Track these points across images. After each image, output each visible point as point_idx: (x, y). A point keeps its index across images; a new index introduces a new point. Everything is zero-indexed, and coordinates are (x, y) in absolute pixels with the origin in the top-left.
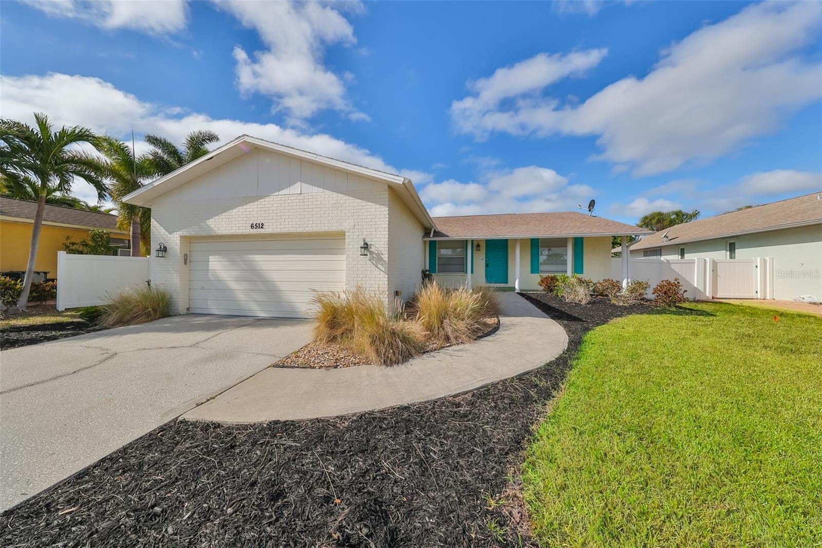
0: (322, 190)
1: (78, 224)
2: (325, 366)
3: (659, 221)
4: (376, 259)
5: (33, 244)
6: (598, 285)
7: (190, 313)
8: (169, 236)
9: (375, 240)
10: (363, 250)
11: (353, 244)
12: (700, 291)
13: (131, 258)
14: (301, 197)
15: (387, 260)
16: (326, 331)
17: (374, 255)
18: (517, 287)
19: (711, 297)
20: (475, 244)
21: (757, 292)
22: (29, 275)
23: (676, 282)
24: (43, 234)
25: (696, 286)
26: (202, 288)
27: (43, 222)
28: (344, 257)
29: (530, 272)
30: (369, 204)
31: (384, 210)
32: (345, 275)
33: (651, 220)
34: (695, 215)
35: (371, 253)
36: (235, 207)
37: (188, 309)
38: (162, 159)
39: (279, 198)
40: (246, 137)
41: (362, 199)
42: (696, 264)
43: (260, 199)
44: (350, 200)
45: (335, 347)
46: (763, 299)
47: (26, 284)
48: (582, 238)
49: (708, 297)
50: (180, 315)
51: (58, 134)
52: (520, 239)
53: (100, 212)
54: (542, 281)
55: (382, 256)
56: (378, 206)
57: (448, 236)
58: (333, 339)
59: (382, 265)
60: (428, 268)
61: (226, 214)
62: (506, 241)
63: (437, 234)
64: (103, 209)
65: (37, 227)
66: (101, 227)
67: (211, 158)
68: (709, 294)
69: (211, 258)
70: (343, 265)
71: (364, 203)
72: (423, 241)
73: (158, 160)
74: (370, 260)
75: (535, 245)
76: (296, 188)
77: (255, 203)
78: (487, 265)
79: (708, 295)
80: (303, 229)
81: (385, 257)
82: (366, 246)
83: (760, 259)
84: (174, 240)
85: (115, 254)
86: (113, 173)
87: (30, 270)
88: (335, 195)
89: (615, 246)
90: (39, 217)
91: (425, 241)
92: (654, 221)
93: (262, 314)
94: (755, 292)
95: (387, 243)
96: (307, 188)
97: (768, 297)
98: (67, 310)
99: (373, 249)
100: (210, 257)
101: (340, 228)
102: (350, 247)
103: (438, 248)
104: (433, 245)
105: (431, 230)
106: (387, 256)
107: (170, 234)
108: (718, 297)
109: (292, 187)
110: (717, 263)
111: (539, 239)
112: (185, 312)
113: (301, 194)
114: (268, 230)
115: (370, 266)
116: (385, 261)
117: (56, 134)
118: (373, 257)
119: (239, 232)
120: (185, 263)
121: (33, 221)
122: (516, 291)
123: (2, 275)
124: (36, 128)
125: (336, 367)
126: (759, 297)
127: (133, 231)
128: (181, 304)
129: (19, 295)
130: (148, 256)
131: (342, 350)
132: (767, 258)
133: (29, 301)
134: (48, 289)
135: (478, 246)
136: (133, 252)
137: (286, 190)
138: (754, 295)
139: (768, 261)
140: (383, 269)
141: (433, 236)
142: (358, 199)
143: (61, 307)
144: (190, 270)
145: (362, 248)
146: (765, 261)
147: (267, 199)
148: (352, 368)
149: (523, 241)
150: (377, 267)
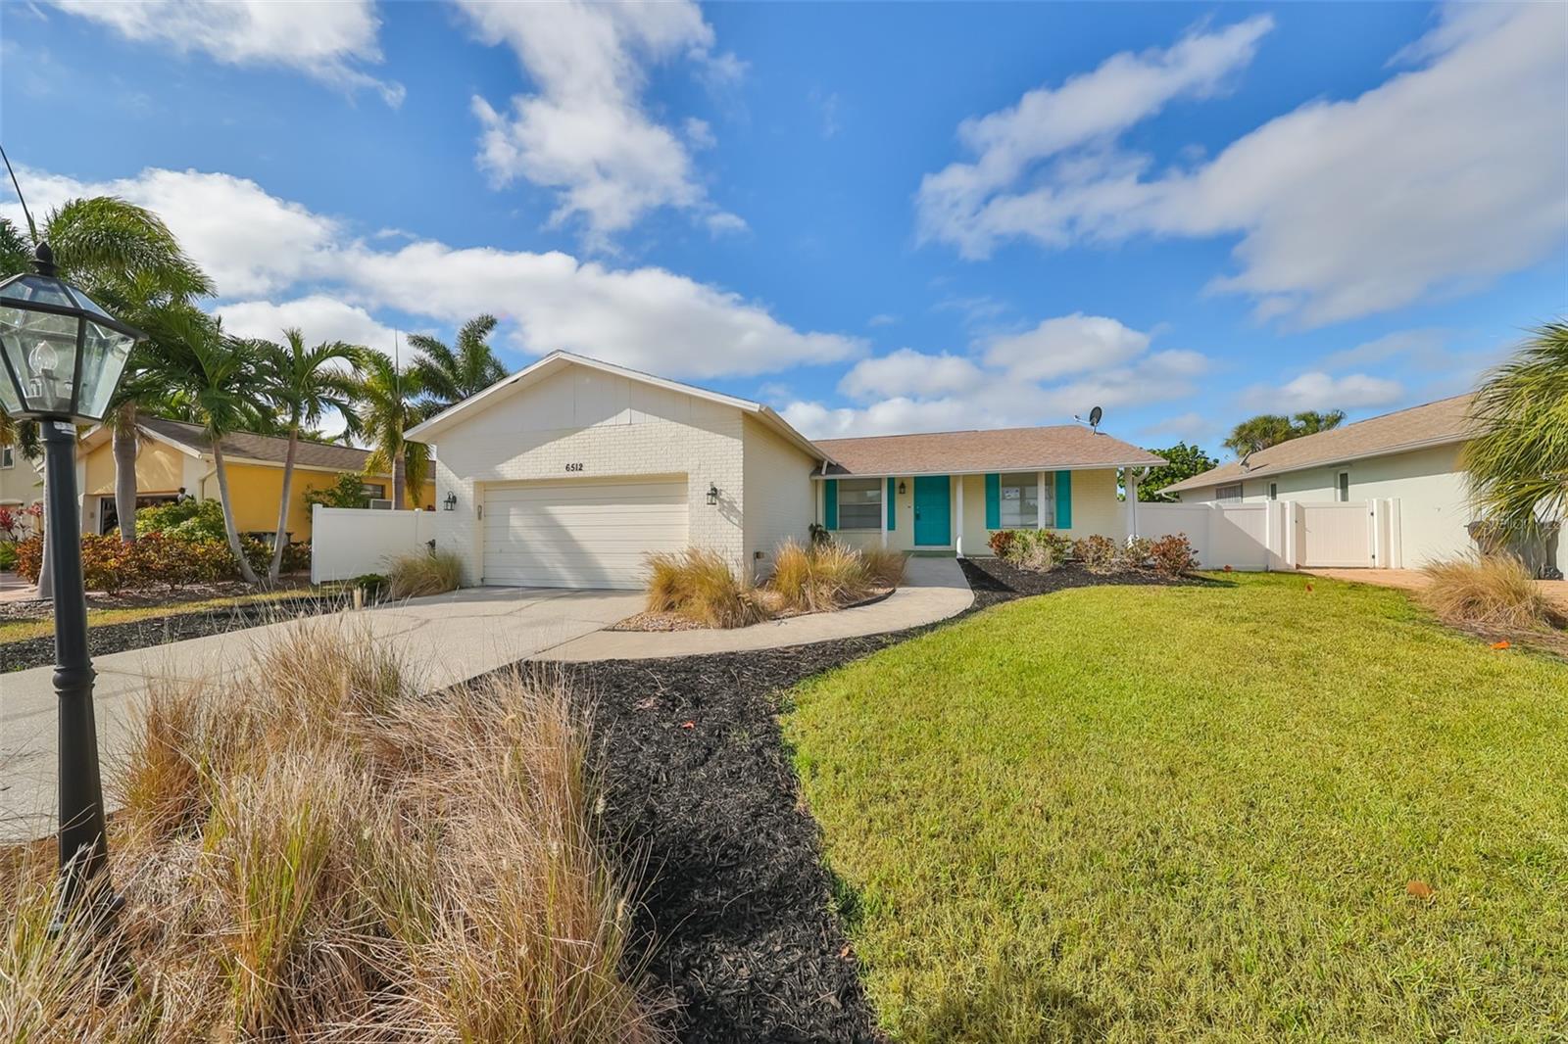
0: (657, 419)
1: (322, 465)
2: (660, 630)
3: (1265, 433)
4: (728, 508)
5: (285, 496)
6: (1079, 545)
7: (484, 585)
8: (460, 482)
9: (727, 484)
10: (710, 497)
11: (698, 490)
12: (1276, 555)
13: (393, 511)
14: (631, 429)
15: (741, 510)
16: (662, 597)
17: (725, 504)
18: (959, 550)
19: (1295, 567)
20: (897, 484)
21: (1373, 557)
22: (280, 537)
23: (1182, 538)
24: (294, 479)
25: (1268, 547)
26: (501, 551)
27: (295, 466)
28: (685, 507)
29: (985, 526)
30: (718, 436)
31: (737, 445)
32: (688, 530)
33: (1251, 431)
34: (1335, 420)
35: (722, 501)
36: (545, 443)
37: (482, 580)
38: (430, 368)
39: (601, 431)
40: (561, 354)
41: (710, 430)
42: (1267, 511)
43: (577, 432)
44: (694, 432)
45: (671, 615)
46: (1385, 568)
47: (275, 547)
48: (1069, 472)
49: (1288, 565)
50: (473, 587)
51: (316, 350)
52: (964, 476)
53: (319, 441)
54: (993, 540)
55: (736, 505)
56: (730, 439)
57: (849, 473)
58: (670, 607)
59: (736, 517)
60: (821, 521)
61: (533, 451)
62: (947, 478)
63: (834, 468)
64: (324, 436)
65: (288, 471)
66: (349, 468)
67: (516, 381)
68: (1290, 560)
69: (513, 511)
70: (686, 518)
71: (712, 435)
72: (812, 481)
73: (424, 370)
74: (720, 511)
75: (993, 484)
76: (625, 416)
77: (572, 437)
78: (917, 517)
79: (1288, 561)
80: (633, 470)
81: (740, 507)
82: (714, 493)
83: (1378, 501)
84: (465, 489)
85: (367, 506)
86: (369, 393)
87: (281, 529)
88: (674, 425)
89: (1176, 480)
90: (290, 459)
91: (816, 481)
92: (1256, 433)
93: (574, 585)
94: (1370, 557)
95: (741, 487)
96: (638, 416)
97: (1393, 566)
98: (324, 583)
99: (723, 496)
100: (512, 509)
101: (681, 469)
102: (695, 493)
103: (840, 491)
104: (830, 487)
105: (823, 462)
106: (741, 505)
107: (461, 479)
108: (1307, 565)
109: (619, 415)
110: (1303, 509)
111: (998, 475)
112: (480, 583)
113: (631, 424)
114: (587, 472)
115: (720, 519)
116: (739, 512)
117: (313, 350)
118: (724, 507)
119: (552, 475)
120: (480, 518)
121: (283, 465)
122: (958, 557)
123: (250, 536)
124: (286, 345)
125: (671, 630)
126: (1377, 565)
127: (396, 473)
128: (474, 574)
129: (270, 563)
130: (417, 510)
131: (679, 616)
132: (1390, 500)
133: (280, 572)
134: (298, 555)
135: (902, 486)
136: (396, 504)
137: (611, 419)
138: (1369, 563)
139: (1391, 504)
140: (737, 522)
141: (827, 473)
142: (704, 429)
143: (316, 579)
144: (485, 527)
145: (708, 494)
146: (1386, 504)
147: (587, 432)
148: (690, 631)
149: (967, 479)
150: (728, 519)
